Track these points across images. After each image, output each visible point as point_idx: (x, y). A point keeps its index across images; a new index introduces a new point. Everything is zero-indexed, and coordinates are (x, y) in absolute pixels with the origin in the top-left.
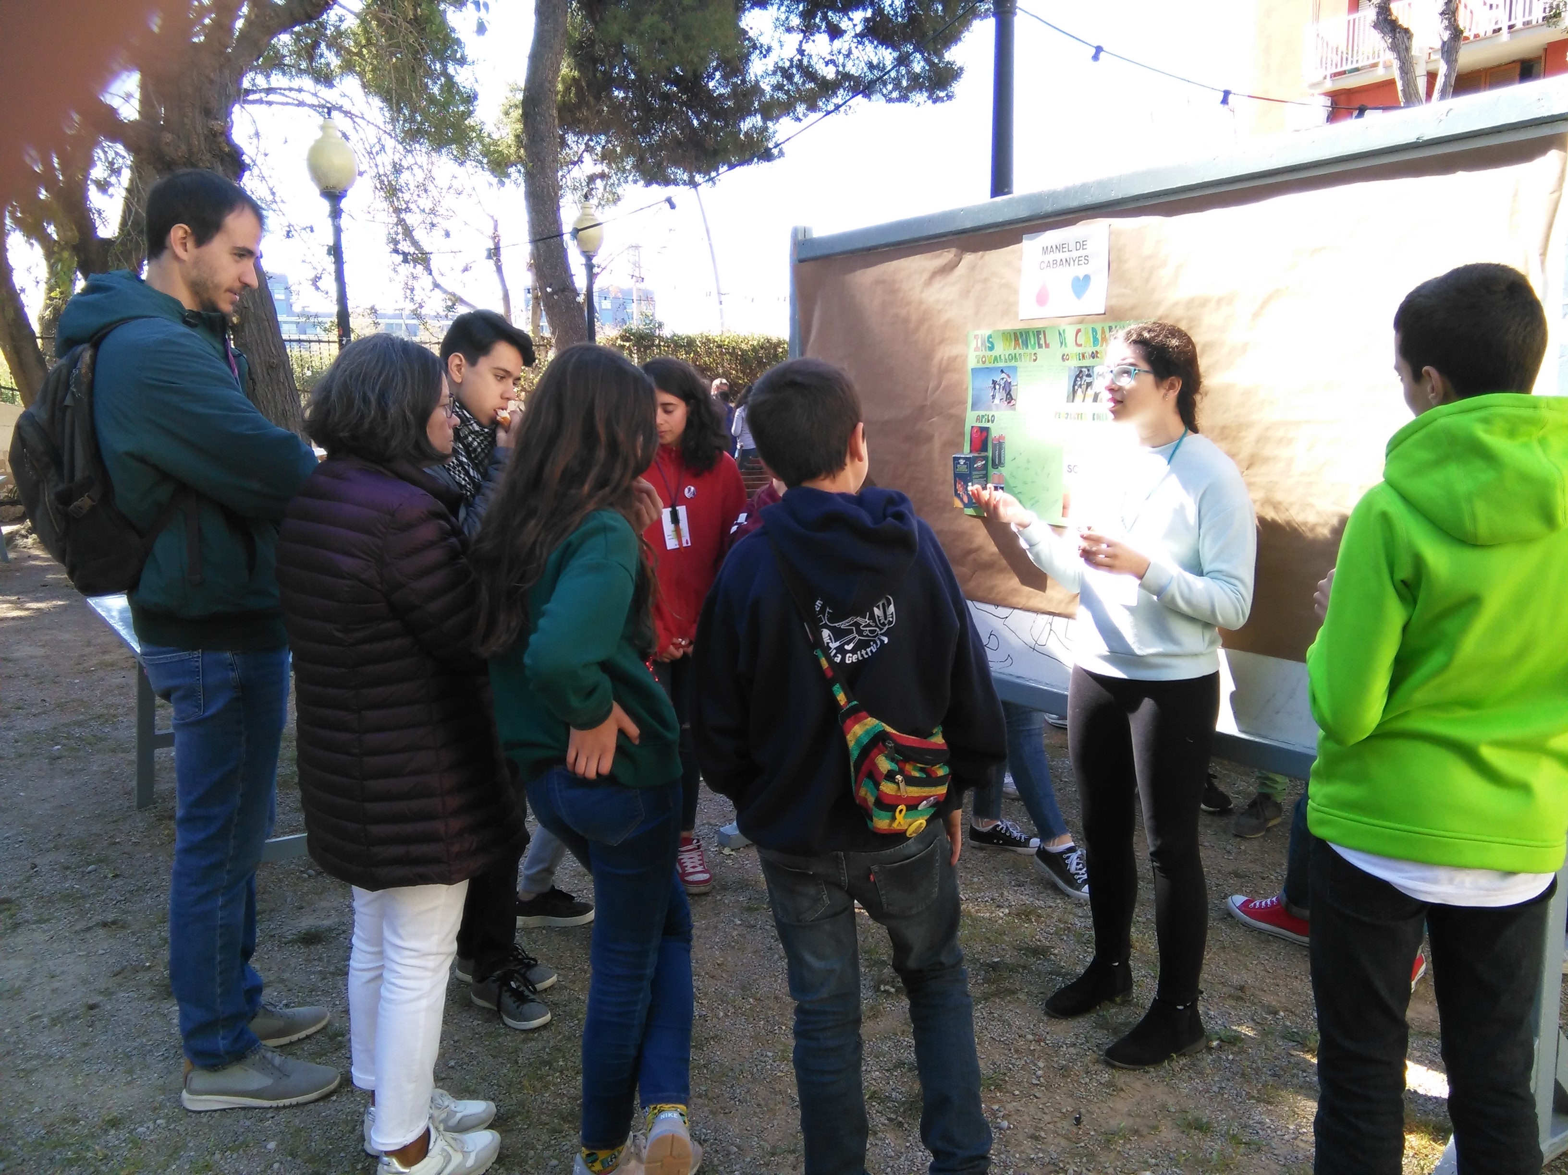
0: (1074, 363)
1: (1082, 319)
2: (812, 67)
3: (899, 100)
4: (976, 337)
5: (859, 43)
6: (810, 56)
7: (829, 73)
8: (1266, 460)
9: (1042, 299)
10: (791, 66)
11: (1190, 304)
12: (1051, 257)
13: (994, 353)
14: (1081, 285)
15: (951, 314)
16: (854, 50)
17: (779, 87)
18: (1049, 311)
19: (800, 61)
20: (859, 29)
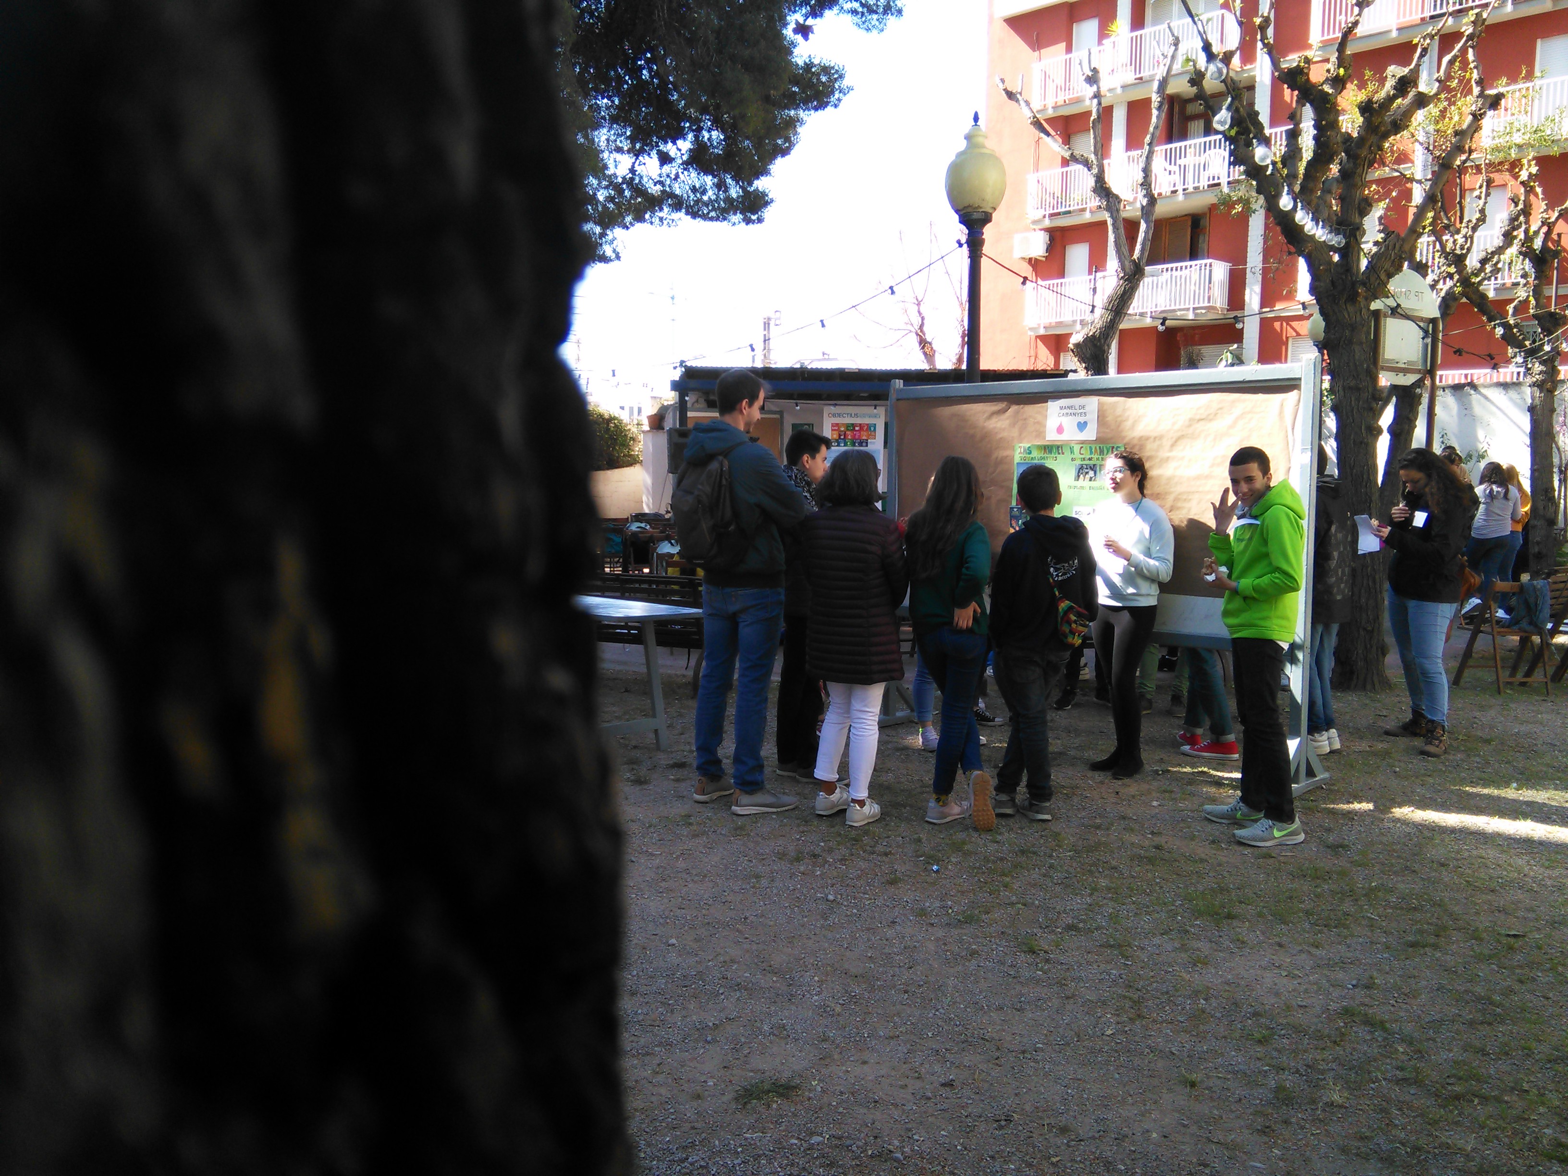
0: (1078, 462)
1: (1083, 442)
2: (643, 185)
3: (717, 219)
4: (1020, 447)
5: (685, 169)
6: (641, 177)
7: (655, 190)
8: (1178, 508)
9: (1060, 430)
10: (623, 183)
11: (1141, 438)
12: (1065, 411)
13: (1031, 456)
14: (1082, 426)
15: (1004, 434)
16: (680, 174)
17: (610, 199)
18: (1064, 437)
19: (632, 179)
20: (685, 158)
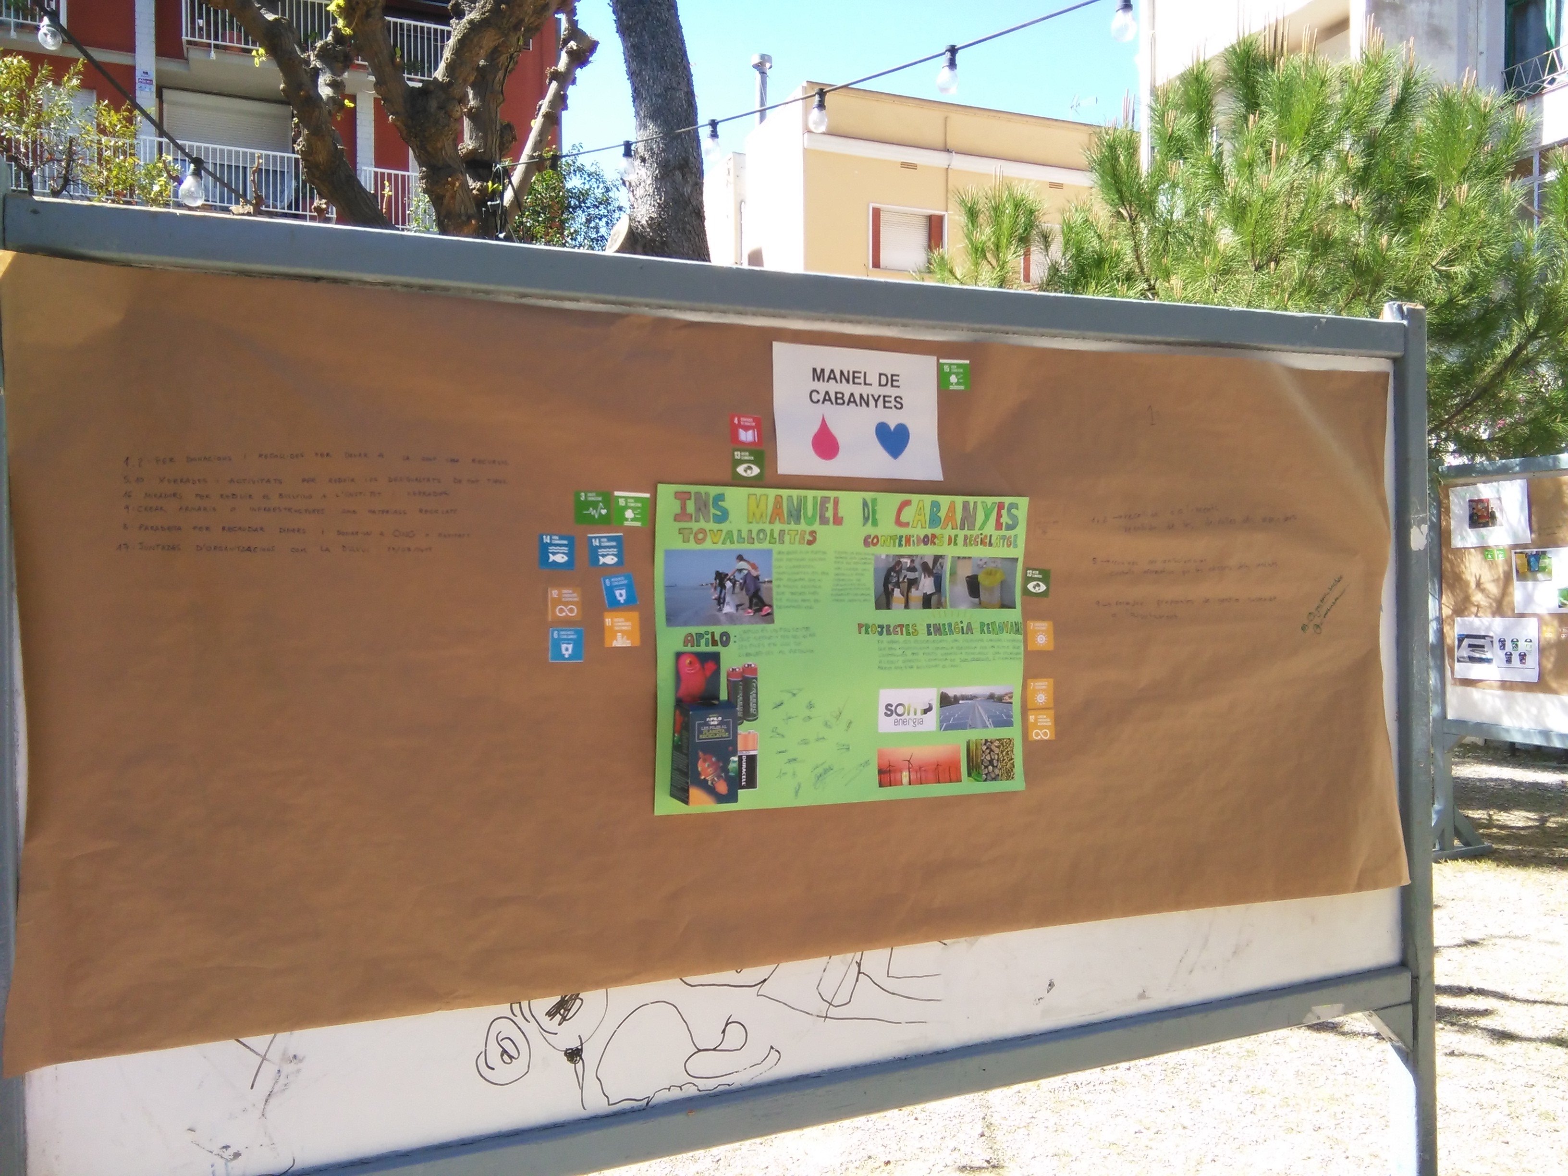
0: (889, 549)
1: (903, 486)
9: (823, 440)
13: (725, 527)
14: (893, 438)
18: (838, 467)
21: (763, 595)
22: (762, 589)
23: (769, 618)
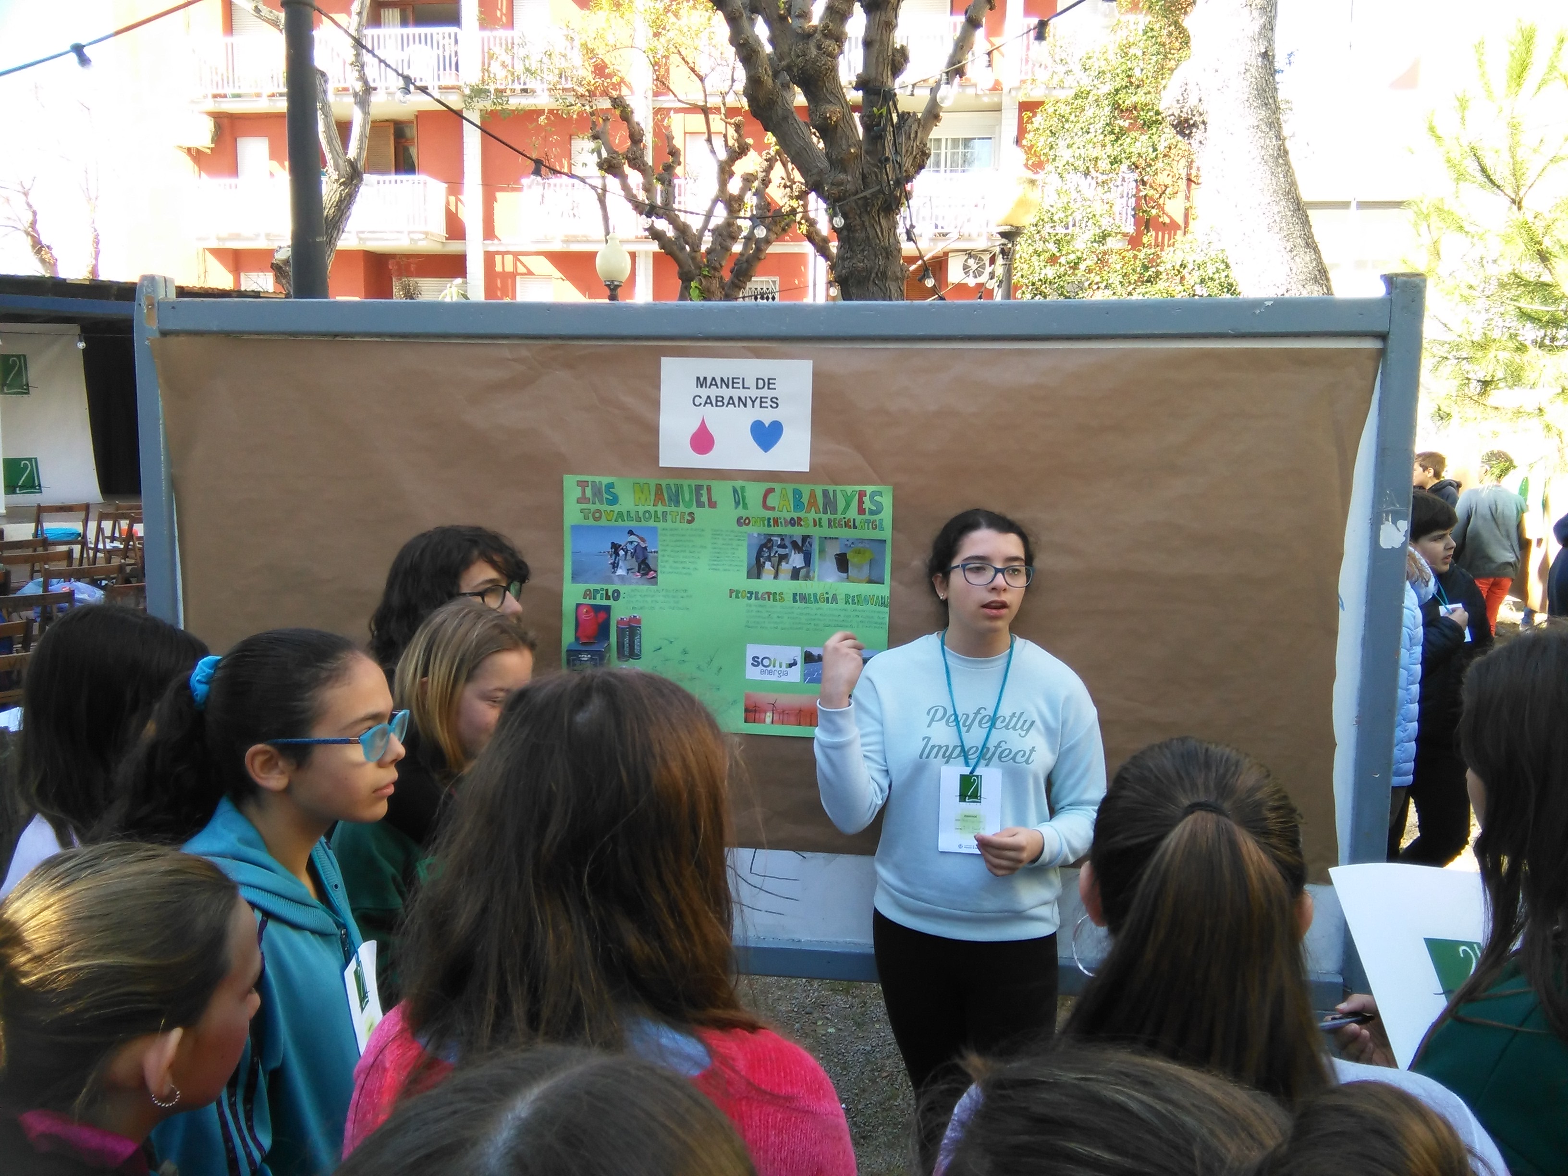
0: (755, 530)
1: (772, 477)
4: (582, 484)
9: (701, 444)
12: (714, 391)
13: (616, 508)
14: (767, 433)
15: (530, 447)
18: (715, 460)
21: (650, 562)
22: (649, 557)
23: (654, 580)
